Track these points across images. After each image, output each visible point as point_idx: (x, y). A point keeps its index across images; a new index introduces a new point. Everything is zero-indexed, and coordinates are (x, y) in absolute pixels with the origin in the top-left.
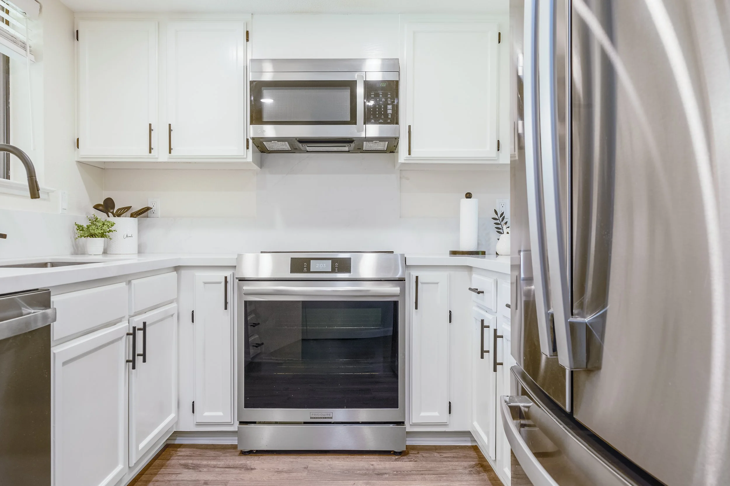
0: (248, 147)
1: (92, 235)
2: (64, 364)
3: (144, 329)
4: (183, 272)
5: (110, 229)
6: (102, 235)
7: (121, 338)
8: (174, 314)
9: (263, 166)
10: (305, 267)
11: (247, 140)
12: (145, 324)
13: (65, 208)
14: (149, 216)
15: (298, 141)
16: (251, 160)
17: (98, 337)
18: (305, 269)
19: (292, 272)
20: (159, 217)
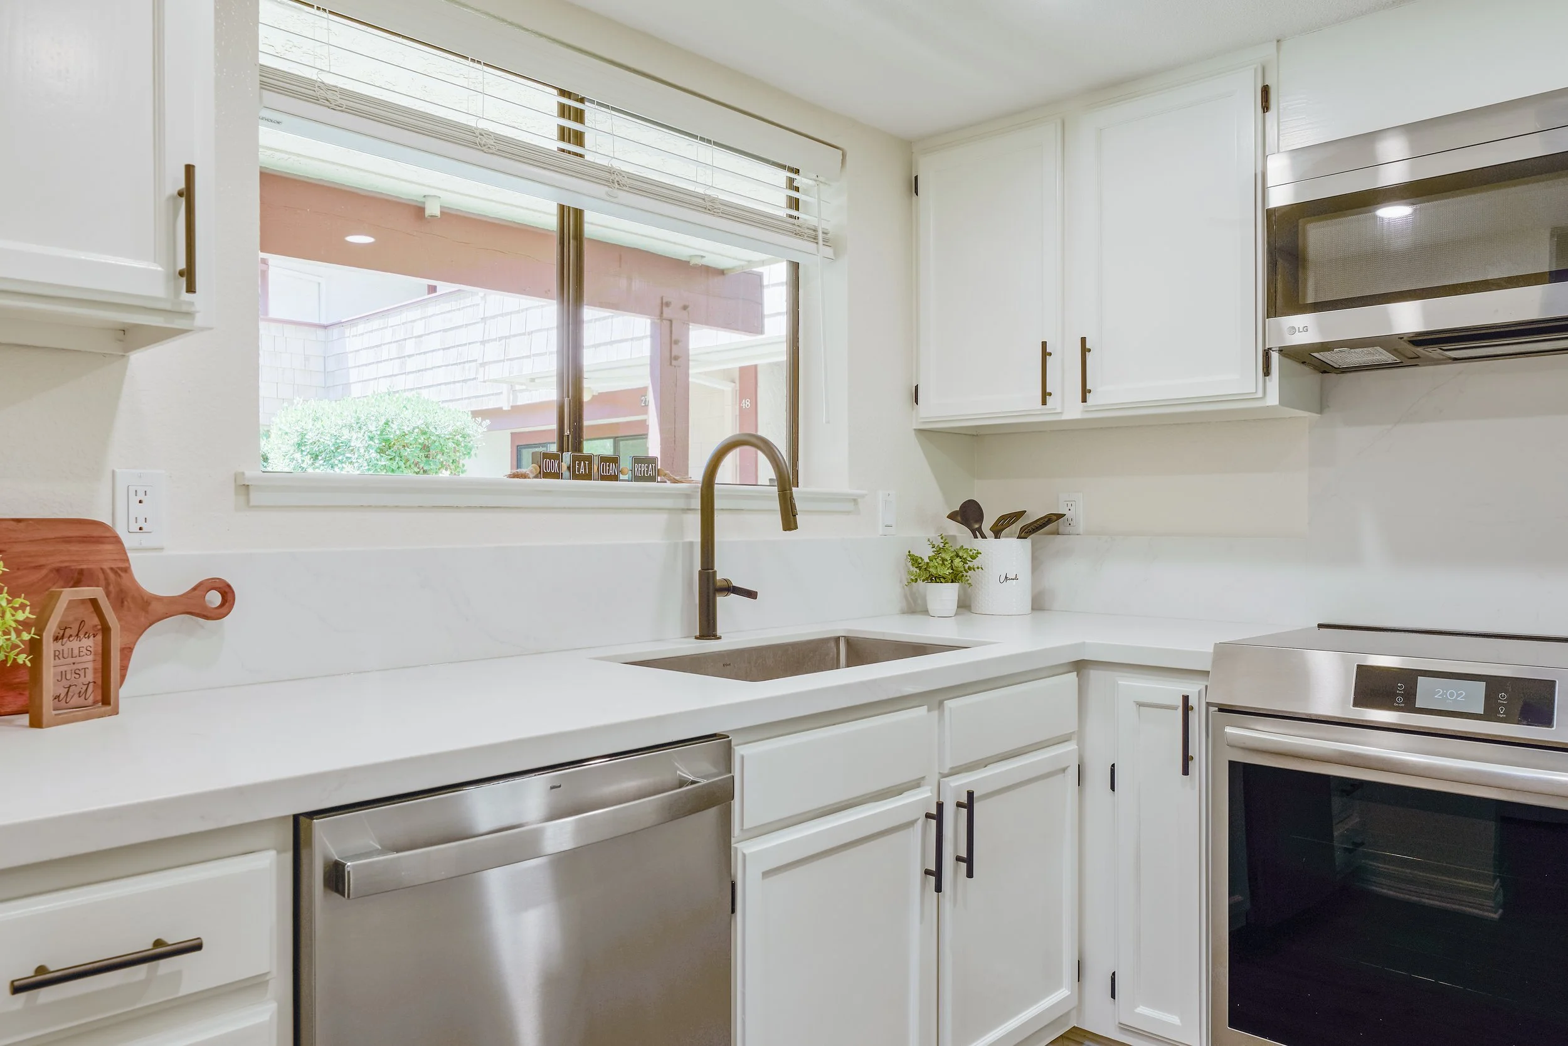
0: (1268, 370)
1: (933, 580)
2: (766, 874)
3: (969, 804)
4: (1094, 674)
5: (970, 564)
6: (955, 577)
7: (911, 824)
8: (1068, 767)
9: (1328, 407)
10: (1400, 695)
11: (1266, 353)
12: (970, 795)
13: (889, 524)
14: (1060, 531)
15: (1410, 341)
16: (1276, 402)
17: (838, 826)
18: (1400, 699)
19: (1358, 703)
20: (1081, 533)
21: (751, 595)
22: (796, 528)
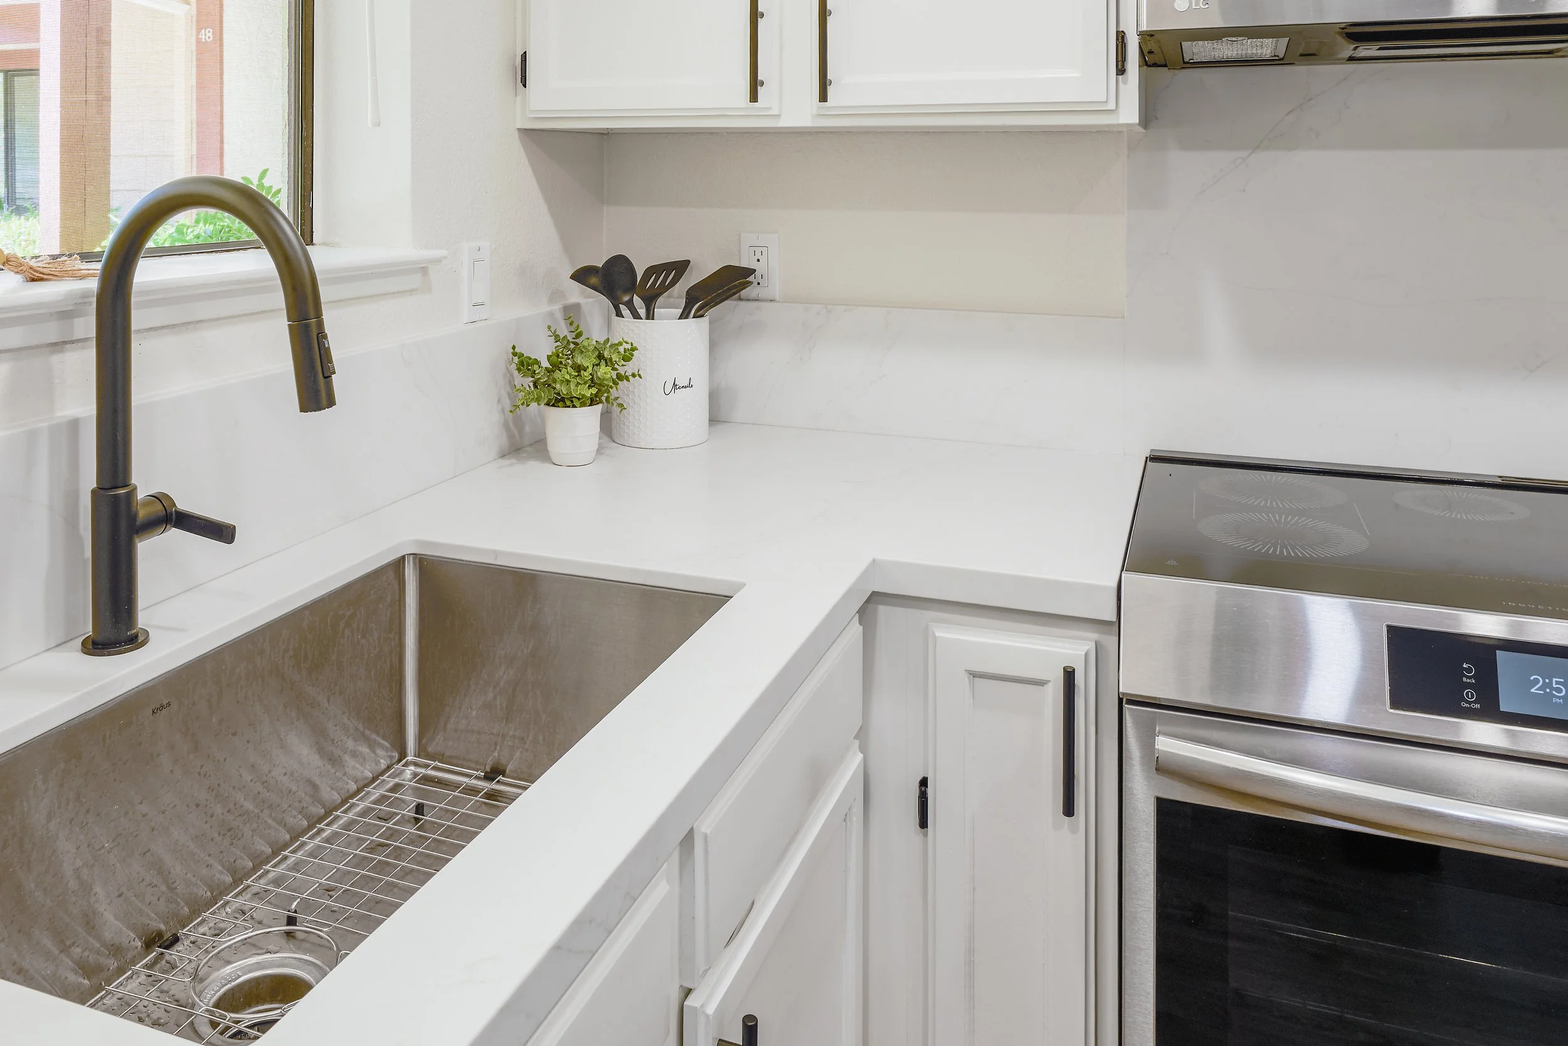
0: (1123, 66)
1: (560, 401)
5: (621, 369)
6: (597, 395)
10: (1469, 686)
11: (1121, 37)
13: (479, 302)
15: (1347, 34)
16: (1135, 119)
18: (1469, 694)
19: (1399, 701)
20: (777, 298)
21: (222, 532)
22: (331, 403)
